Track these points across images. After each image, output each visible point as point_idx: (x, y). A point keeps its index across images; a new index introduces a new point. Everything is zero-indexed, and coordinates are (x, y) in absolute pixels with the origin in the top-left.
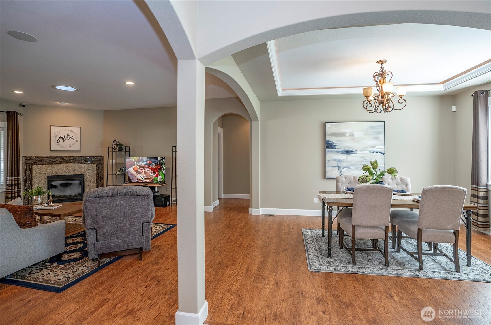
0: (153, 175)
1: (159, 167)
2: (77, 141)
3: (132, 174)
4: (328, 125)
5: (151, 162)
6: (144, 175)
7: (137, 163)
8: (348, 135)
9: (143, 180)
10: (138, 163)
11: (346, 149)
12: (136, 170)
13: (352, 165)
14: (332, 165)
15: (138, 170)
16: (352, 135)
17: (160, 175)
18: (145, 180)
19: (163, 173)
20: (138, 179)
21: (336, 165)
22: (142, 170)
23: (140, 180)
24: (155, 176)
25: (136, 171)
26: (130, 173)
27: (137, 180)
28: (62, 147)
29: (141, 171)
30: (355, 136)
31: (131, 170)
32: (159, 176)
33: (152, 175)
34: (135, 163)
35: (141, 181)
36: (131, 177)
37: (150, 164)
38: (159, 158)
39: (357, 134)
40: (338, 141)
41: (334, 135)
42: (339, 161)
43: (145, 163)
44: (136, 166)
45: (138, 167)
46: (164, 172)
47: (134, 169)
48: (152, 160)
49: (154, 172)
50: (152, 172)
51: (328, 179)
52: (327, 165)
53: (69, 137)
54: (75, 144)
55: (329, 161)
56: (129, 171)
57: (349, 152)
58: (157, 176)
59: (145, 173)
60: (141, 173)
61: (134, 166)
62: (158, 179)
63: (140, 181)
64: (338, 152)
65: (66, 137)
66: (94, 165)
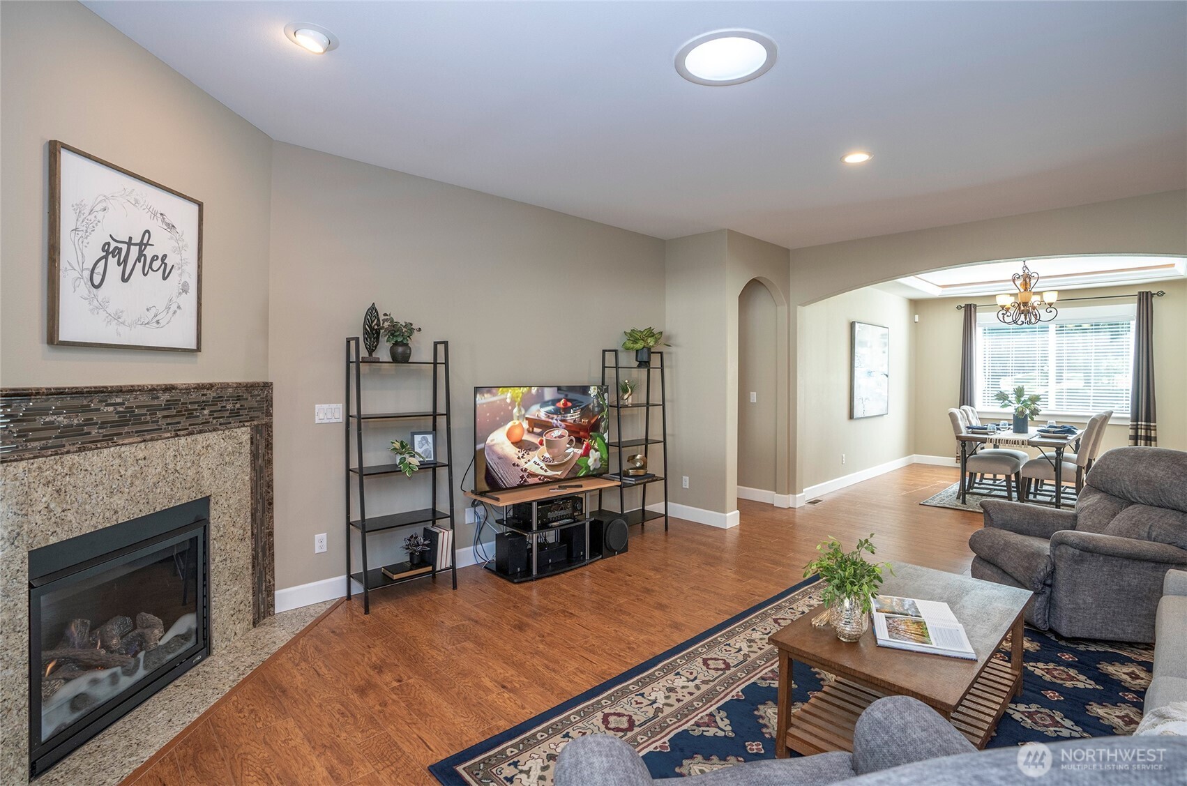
0: (576, 450)
1: (593, 421)
2: (185, 290)
3: (503, 459)
4: (856, 327)
5: (569, 404)
6: (547, 455)
7: (520, 410)
8: (869, 344)
9: (542, 473)
10: (523, 412)
11: (868, 368)
12: (516, 438)
15: (527, 437)
16: (870, 347)
17: (596, 447)
18: (550, 473)
19: (603, 440)
20: (525, 474)
22: (540, 434)
23: (532, 475)
24: (580, 452)
25: (519, 444)
26: (494, 452)
27: (522, 477)
28: (117, 317)
29: (536, 440)
30: (873, 348)
31: (499, 441)
32: (592, 451)
33: (572, 449)
34: (515, 410)
35: (536, 480)
36: (500, 471)
37: (566, 410)
38: (592, 388)
40: (863, 354)
42: (864, 389)
43: (551, 408)
44: (517, 422)
45: (525, 425)
46: (606, 436)
47: (509, 435)
48: (571, 396)
49: (579, 441)
50: (571, 440)
51: (853, 419)
52: (855, 395)
53: (149, 252)
54: (174, 307)
56: (491, 447)
57: (870, 373)
58: (586, 454)
59: (550, 444)
60: (537, 448)
61: (510, 424)
62: (591, 462)
63: (531, 481)
64: (863, 372)
65: (134, 251)
66: (243, 434)
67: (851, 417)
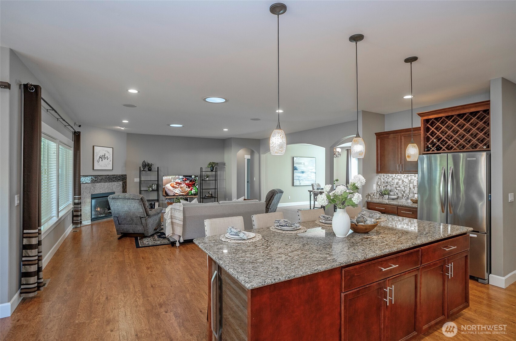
0: (188, 189)
1: (193, 183)
2: (111, 161)
3: (169, 190)
4: (295, 158)
5: (186, 179)
6: (180, 190)
7: (173, 180)
8: (302, 164)
9: (179, 193)
10: (174, 180)
11: (302, 171)
12: (173, 186)
13: (304, 179)
14: (297, 179)
15: (175, 186)
16: (304, 164)
17: (194, 189)
18: (181, 193)
19: (196, 187)
20: (175, 193)
21: (298, 179)
22: (179, 185)
23: (176, 193)
24: (189, 189)
25: (173, 187)
26: (167, 188)
27: (174, 194)
28: (101, 166)
29: (178, 186)
30: (305, 164)
31: (168, 186)
32: (193, 190)
33: (187, 189)
34: (172, 180)
35: (178, 195)
36: (168, 192)
37: (186, 180)
38: (193, 176)
39: (306, 164)
40: (299, 167)
41: (297, 163)
42: (299, 177)
43: (181, 180)
44: (173, 183)
45: (175, 183)
46: (197, 186)
47: (171, 185)
48: (187, 178)
49: (189, 187)
50: (187, 187)
51: (295, 186)
52: (294, 179)
53: (105, 157)
54: (109, 164)
55: (295, 177)
56: (166, 187)
57: (303, 172)
58: (191, 190)
59: (181, 187)
60: (178, 188)
61: (171, 183)
62: (192, 192)
63: (176, 195)
64: (299, 172)
65: (103, 157)
66: (121, 183)
67: (293, 185)
